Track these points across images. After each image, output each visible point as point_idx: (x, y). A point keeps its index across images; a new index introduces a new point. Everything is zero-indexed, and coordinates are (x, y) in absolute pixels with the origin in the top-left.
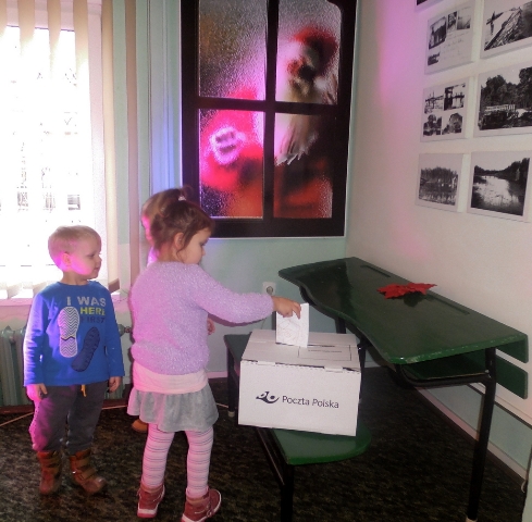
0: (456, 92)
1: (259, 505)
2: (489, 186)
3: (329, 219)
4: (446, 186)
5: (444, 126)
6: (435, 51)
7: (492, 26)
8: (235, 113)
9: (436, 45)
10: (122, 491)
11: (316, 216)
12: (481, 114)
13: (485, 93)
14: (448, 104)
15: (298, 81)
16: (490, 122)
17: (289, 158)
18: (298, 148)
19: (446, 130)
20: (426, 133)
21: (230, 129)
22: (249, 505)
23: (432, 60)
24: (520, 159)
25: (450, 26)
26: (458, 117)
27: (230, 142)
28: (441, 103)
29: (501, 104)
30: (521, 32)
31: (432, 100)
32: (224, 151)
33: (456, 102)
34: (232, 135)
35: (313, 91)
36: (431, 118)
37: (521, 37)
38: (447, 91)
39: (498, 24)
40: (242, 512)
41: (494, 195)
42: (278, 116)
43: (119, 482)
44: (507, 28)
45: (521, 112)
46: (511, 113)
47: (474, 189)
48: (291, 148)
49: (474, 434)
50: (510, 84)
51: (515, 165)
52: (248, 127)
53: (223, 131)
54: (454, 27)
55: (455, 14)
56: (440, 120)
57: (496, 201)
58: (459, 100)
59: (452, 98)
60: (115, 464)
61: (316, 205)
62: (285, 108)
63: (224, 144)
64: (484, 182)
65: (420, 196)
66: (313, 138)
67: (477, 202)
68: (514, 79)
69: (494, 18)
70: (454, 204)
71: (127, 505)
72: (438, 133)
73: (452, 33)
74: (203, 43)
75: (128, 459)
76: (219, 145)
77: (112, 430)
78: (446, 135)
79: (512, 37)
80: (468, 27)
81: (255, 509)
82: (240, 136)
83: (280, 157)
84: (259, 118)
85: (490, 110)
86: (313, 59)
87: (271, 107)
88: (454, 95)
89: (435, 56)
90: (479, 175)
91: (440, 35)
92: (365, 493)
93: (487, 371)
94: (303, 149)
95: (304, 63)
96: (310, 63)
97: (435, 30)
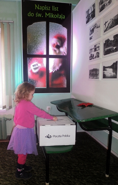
0: (97, 46)
1: (41, 169)
2: (107, 71)
3: (66, 88)
4: (96, 73)
5: (95, 56)
6: (91, 36)
7: (106, 25)
8: (38, 58)
9: (91, 34)
10: (2, 163)
11: (62, 87)
12: (104, 51)
13: (105, 44)
14: (95, 50)
15: (55, 49)
16: (107, 53)
17: (53, 71)
18: (56, 68)
19: (95, 57)
20: (90, 59)
21: (36, 63)
22: (38, 169)
23: (91, 38)
24: (115, 62)
25: (95, 28)
26: (98, 53)
27: (37, 66)
28: (94, 50)
29: (109, 47)
30: (113, 25)
31: (91, 50)
32: (35, 69)
33: (97, 49)
34: (37, 65)
35: (60, 52)
36: (91, 55)
37: (113, 27)
38: (95, 46)
39: (107, 24)
40: (36, 171)
41: (109, 73)
42: (50, 59)
43: (2, 161)
44: (109, 25)
45: (114, 48)
46: (112, 49)
47: (104, 73)
48: (54, 68)
49: (106, 148)
50: (111, 40)
51: (114, 64)
54: (96, 28)
55: (96, 24)
56: (94, 55)
57: (109, 75)
58: (98, 48)
59: (96, 48)
60: (1, 156)
61: (62, 84)
62: (53, 57)
63: (35, 67)
64: (106, 70)
65: (90, 78)
66: (60, 65)
67: (104, 76)
68: (112, 39)
69: (106, 23)
70: (98, 78)
71: (2, 167)
72: (93, 59)
73: (95, 30)
74: (29, 39)
75: (5, 155)
76: (34, 67)
77: (2, 147)
78: (95, 59)
79: (111, 27)
80: (99, 27)
81: (40, 170)
82: (39, 65)
83: (51, 70)
84: (45, 59)
85: (106, 49)
86: (59, 43)
87: (48, 56)
88: (97, 47)
89: (91, 37)
90: (105, 68)
91: (92, 31)
92: (74, 166)
93: (109, 127)
94: (57, 68)
95: (57, 44)
96: (58, 44)
97: (91, 30)
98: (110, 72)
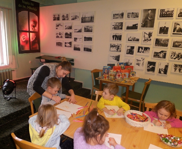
15: (33, 28)
20: (56, 38)
23: (57, 29)
24: (70, 42)
26: (62, 36)
27: (24, 38)
31: (57, 34)
32: (24, 39)
35: (35, 29)
38: (60, 33)
39: (66, 27)
46: (69, 37)
48: (33, 38)
50: (68, 34)
52: (26, 35)
53: (23, 36)
54: (60, 25)
62: (32, 32)
65: (56, 46)
66: (35, 37)
67: (65, 46)
70: (62, 46)
72: (59, 38)
79: (68, 29)
82: (26, 37)
83: (31, 40)
84: (28, 33)
85: (66, 36)
87: (29, 32)
90: (65, 43)
95: (33, 25)
97: (57, 25)
98: (68, 45)
